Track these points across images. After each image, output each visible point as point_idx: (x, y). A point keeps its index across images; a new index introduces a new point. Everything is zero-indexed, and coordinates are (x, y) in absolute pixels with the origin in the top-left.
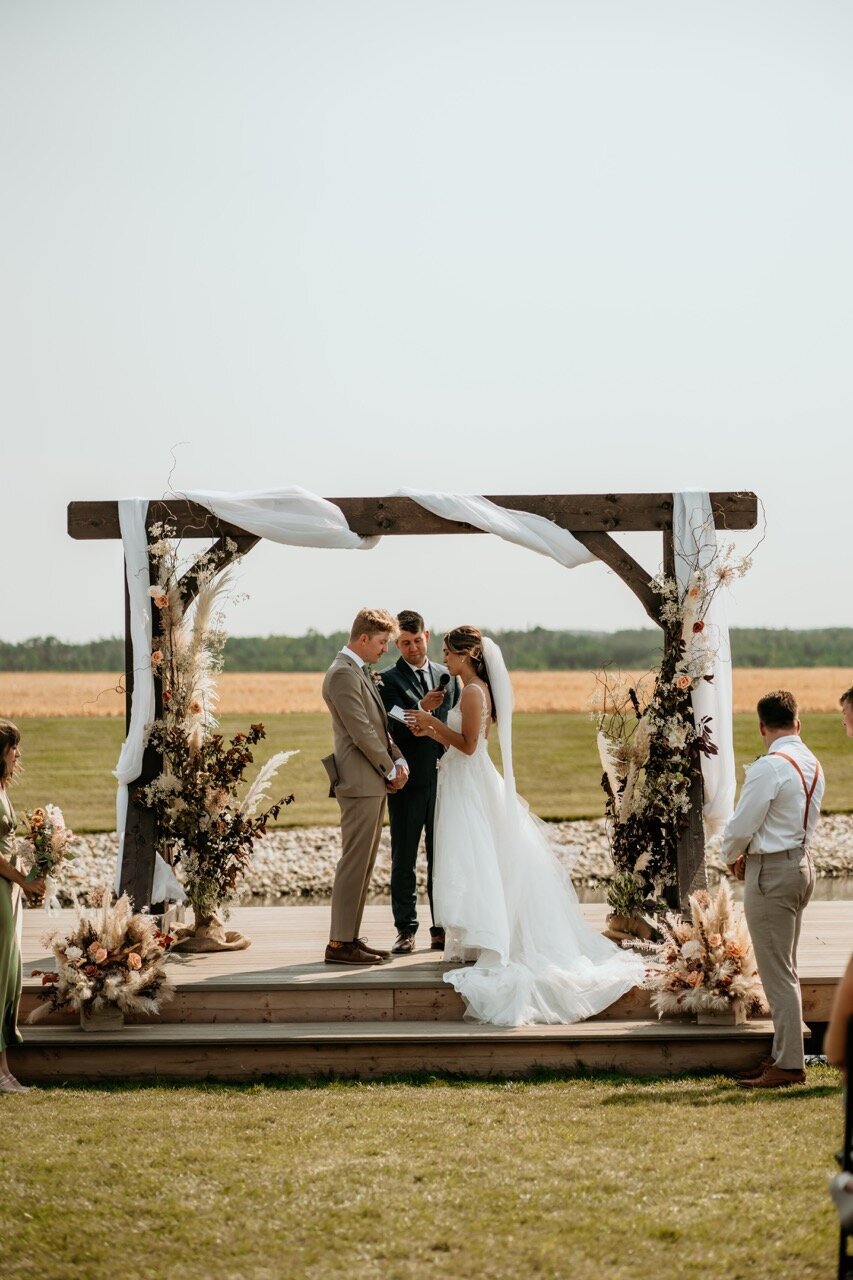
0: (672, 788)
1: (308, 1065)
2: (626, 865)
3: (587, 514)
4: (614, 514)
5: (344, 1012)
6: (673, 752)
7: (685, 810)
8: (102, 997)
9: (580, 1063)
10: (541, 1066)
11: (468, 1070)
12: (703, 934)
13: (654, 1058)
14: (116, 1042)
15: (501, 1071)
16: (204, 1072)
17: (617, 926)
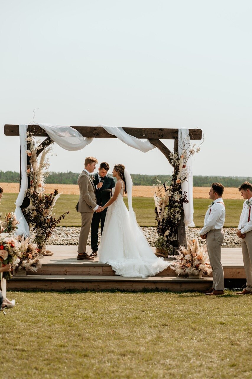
0: (176, 212)
1: (81, 287)
2: (162, 234)
3: (154, 134)
4: (162, 134)
5: (88, 273)
6: (176, 202)
7: (179, 219)
8: (22, 266)
9: (157, 288)
10: (146, 288)
11: (126, 289)
12: (191, 253)
13: (178, 287)
14: (26, 279)
15: (135, 290)
16: (50, 288)
17: (158, 252)
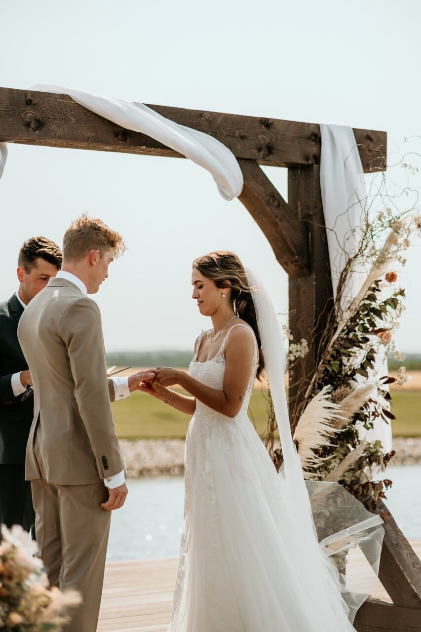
3: (242, 137)
4: (268, 140)
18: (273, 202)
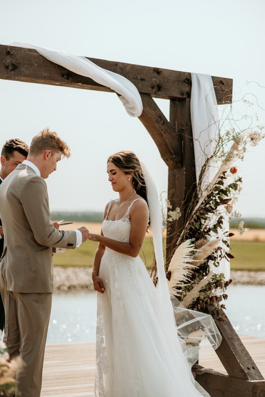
3: (142, 80)
4: (158, 82)
18: (160, 121)
